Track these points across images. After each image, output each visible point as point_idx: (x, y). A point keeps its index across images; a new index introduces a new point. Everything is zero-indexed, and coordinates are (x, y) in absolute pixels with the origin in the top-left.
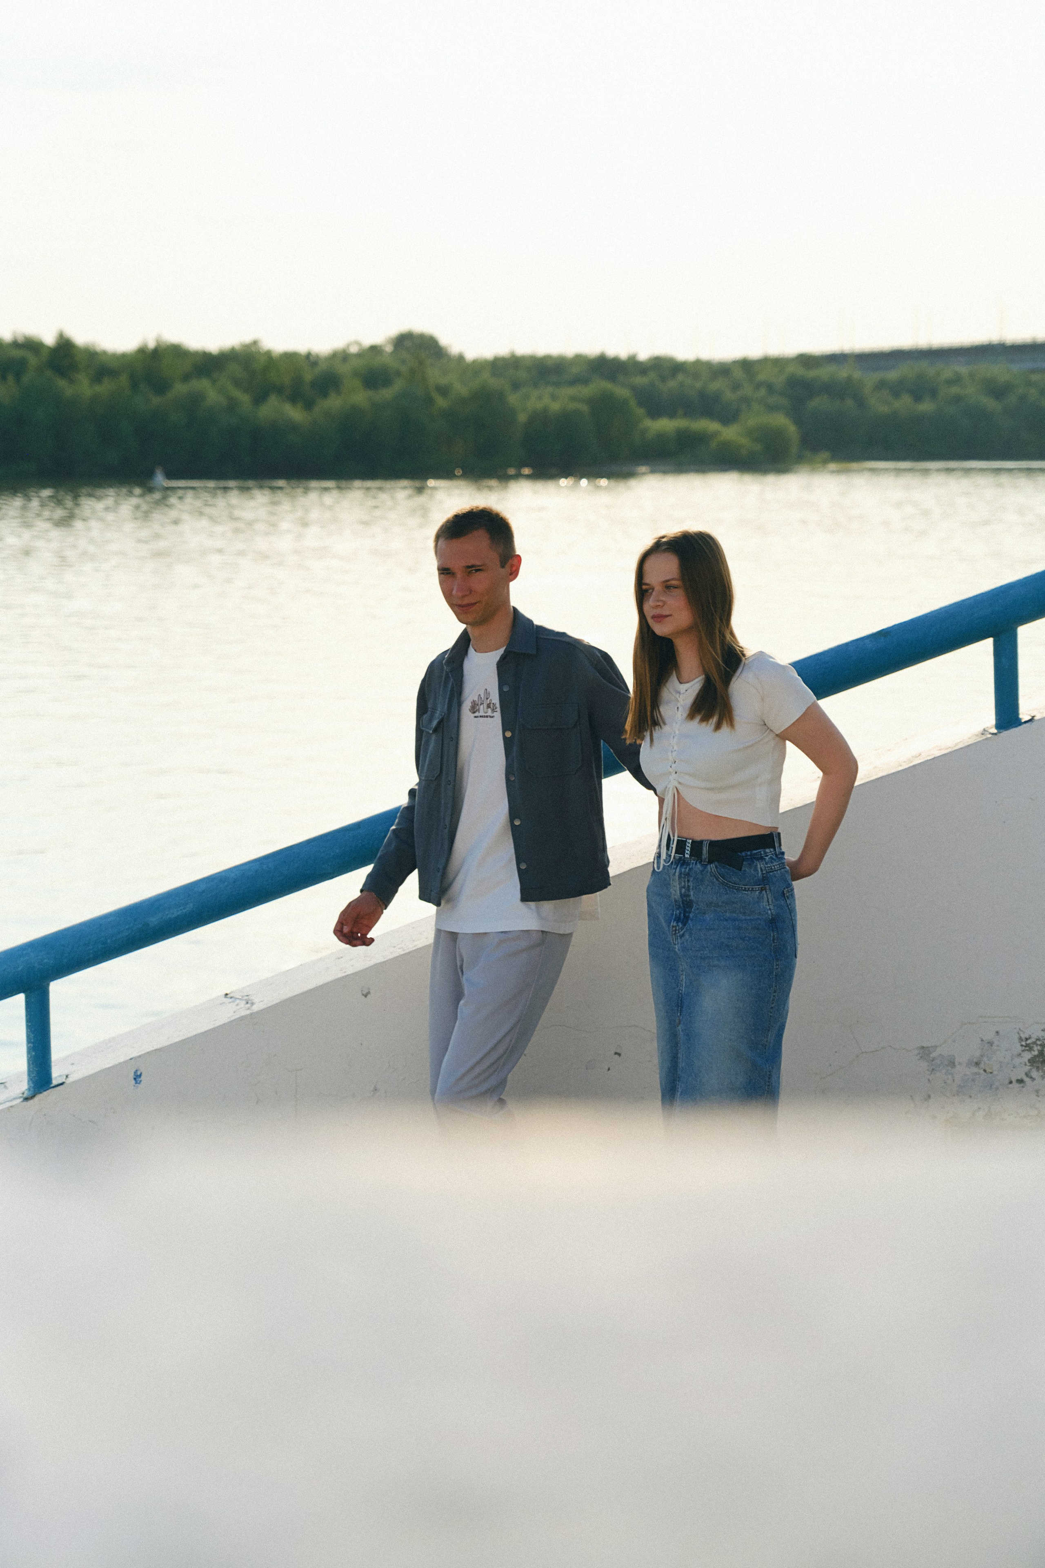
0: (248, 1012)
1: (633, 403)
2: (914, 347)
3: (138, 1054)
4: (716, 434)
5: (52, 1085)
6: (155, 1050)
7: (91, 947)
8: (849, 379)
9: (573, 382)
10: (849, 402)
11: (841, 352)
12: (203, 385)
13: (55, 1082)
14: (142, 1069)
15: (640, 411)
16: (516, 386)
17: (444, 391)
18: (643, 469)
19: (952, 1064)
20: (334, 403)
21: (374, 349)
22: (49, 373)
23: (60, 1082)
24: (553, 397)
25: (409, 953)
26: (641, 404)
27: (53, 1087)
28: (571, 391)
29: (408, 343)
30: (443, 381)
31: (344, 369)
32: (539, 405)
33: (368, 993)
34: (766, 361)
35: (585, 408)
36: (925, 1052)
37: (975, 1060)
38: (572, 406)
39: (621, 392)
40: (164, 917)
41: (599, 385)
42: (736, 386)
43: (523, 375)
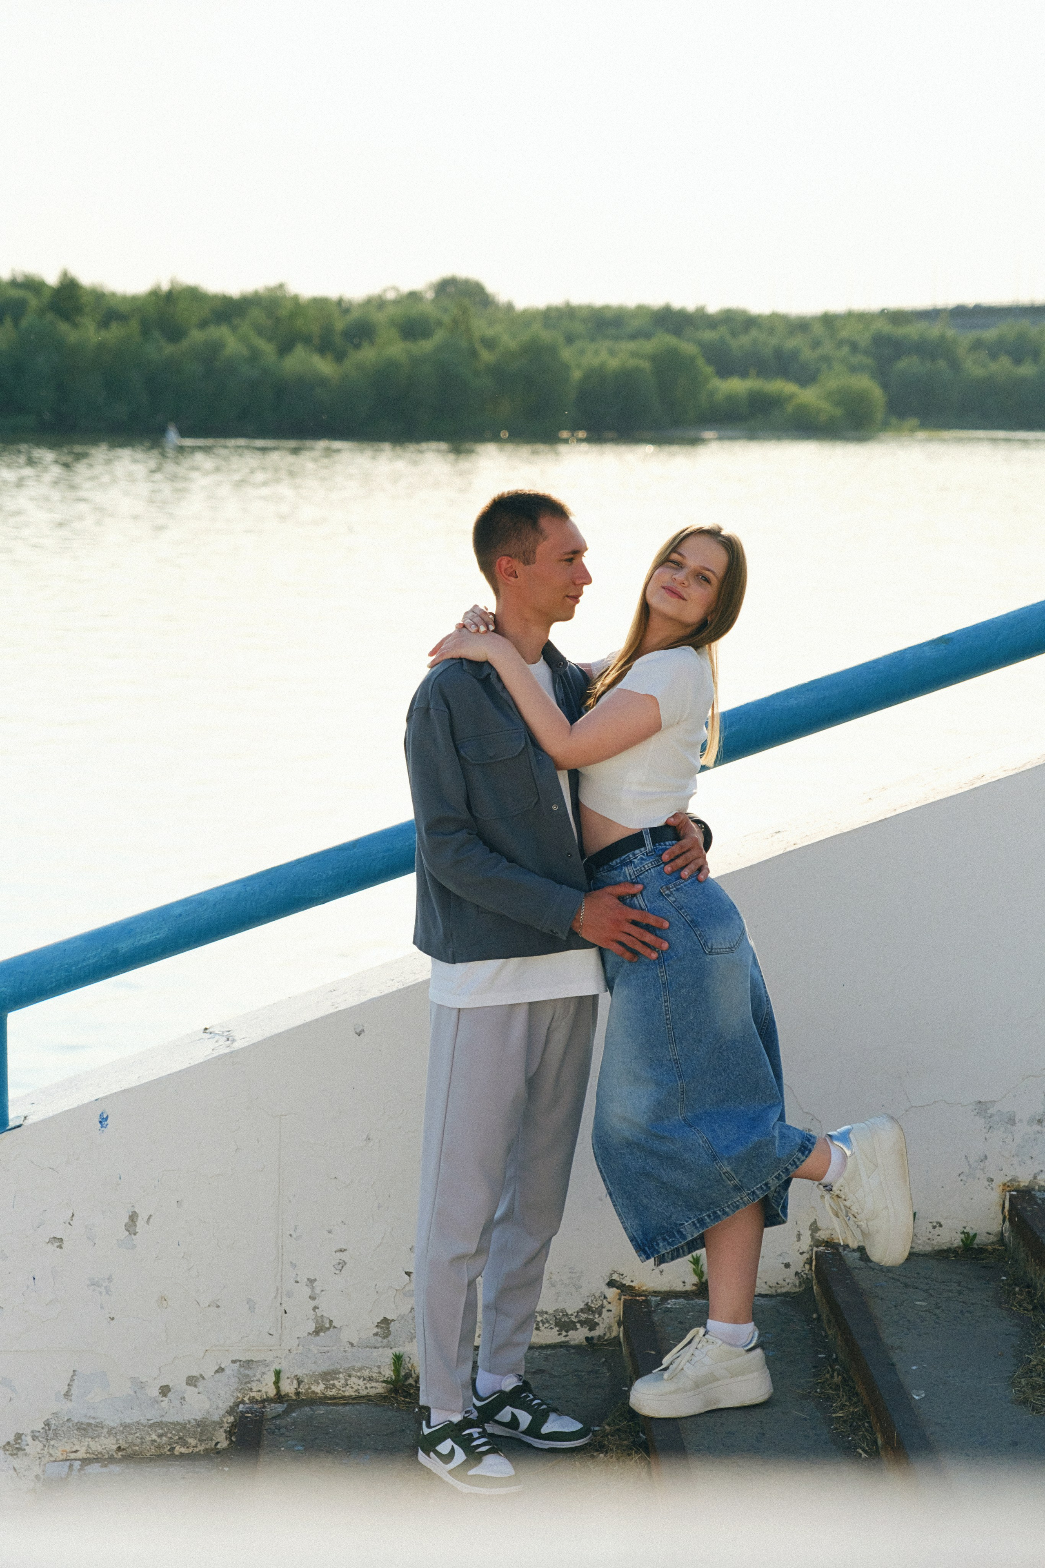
0: (227, 1050)
1: (700, 361)
2: (1015, 304)
3: (105, 1095)
4: (792, 396)
5: (9, 1128)
6: (124, 1090)
7: (53, 975)
8: (942, 337)
9: (633, 337)
10: (942, 364)
11: (932, 308)
12: (221, 332)
13: (11, 1124)
14: (109, 1112)
15: (709, 370)
16: (570, 339)
17: (490, 344)
18: (708, 434)
19: (1012, 1121)
20: (367, 355)
21: (414, 296)
22: (50, 316)
23: (18, 1124)
24: (612, 353)
25: (409, 987)
26: (709, 361)
27: (10, 1129)
28: (631, 346)
29: (451, 289)
30: (490, 332)
31: (380, 317)
32: (596, 362)
33: (363, 1031)
34: (850, 316)
35: (645, 365)
36: (982, 1107)
37: (1038, 1118)
38: (633, 362)
39: (688, 348)
40: (135, 944)
41: (664, 340)
42: (816, 344)
43: (579, 327)
